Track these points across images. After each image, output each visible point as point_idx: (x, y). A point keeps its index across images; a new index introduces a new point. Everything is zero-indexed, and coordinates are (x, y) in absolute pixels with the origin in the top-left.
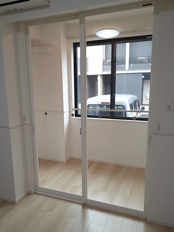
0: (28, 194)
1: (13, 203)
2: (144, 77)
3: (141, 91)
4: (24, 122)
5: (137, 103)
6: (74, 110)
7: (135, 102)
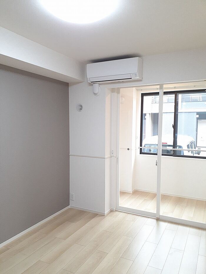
0: (111, 211)
1: (103, 215)
2: (198, 117)
3: (196, 132)
4: (112, 155)
5: (193, 144)
6: (139, 149)
7: (192, 143)
